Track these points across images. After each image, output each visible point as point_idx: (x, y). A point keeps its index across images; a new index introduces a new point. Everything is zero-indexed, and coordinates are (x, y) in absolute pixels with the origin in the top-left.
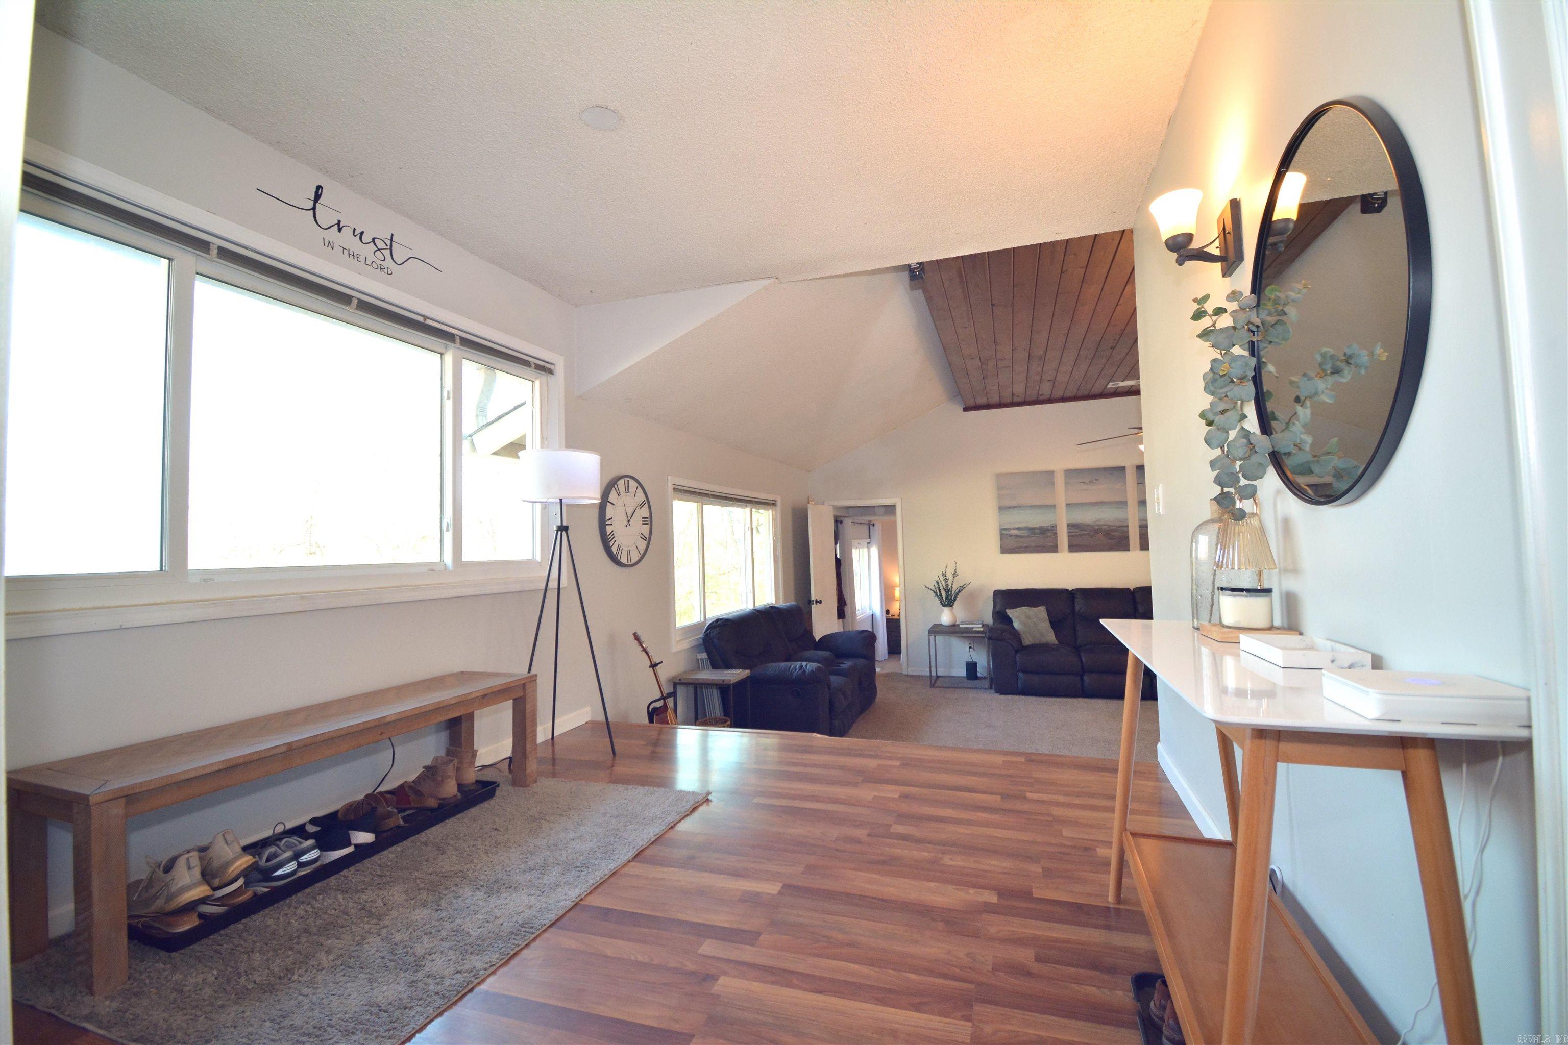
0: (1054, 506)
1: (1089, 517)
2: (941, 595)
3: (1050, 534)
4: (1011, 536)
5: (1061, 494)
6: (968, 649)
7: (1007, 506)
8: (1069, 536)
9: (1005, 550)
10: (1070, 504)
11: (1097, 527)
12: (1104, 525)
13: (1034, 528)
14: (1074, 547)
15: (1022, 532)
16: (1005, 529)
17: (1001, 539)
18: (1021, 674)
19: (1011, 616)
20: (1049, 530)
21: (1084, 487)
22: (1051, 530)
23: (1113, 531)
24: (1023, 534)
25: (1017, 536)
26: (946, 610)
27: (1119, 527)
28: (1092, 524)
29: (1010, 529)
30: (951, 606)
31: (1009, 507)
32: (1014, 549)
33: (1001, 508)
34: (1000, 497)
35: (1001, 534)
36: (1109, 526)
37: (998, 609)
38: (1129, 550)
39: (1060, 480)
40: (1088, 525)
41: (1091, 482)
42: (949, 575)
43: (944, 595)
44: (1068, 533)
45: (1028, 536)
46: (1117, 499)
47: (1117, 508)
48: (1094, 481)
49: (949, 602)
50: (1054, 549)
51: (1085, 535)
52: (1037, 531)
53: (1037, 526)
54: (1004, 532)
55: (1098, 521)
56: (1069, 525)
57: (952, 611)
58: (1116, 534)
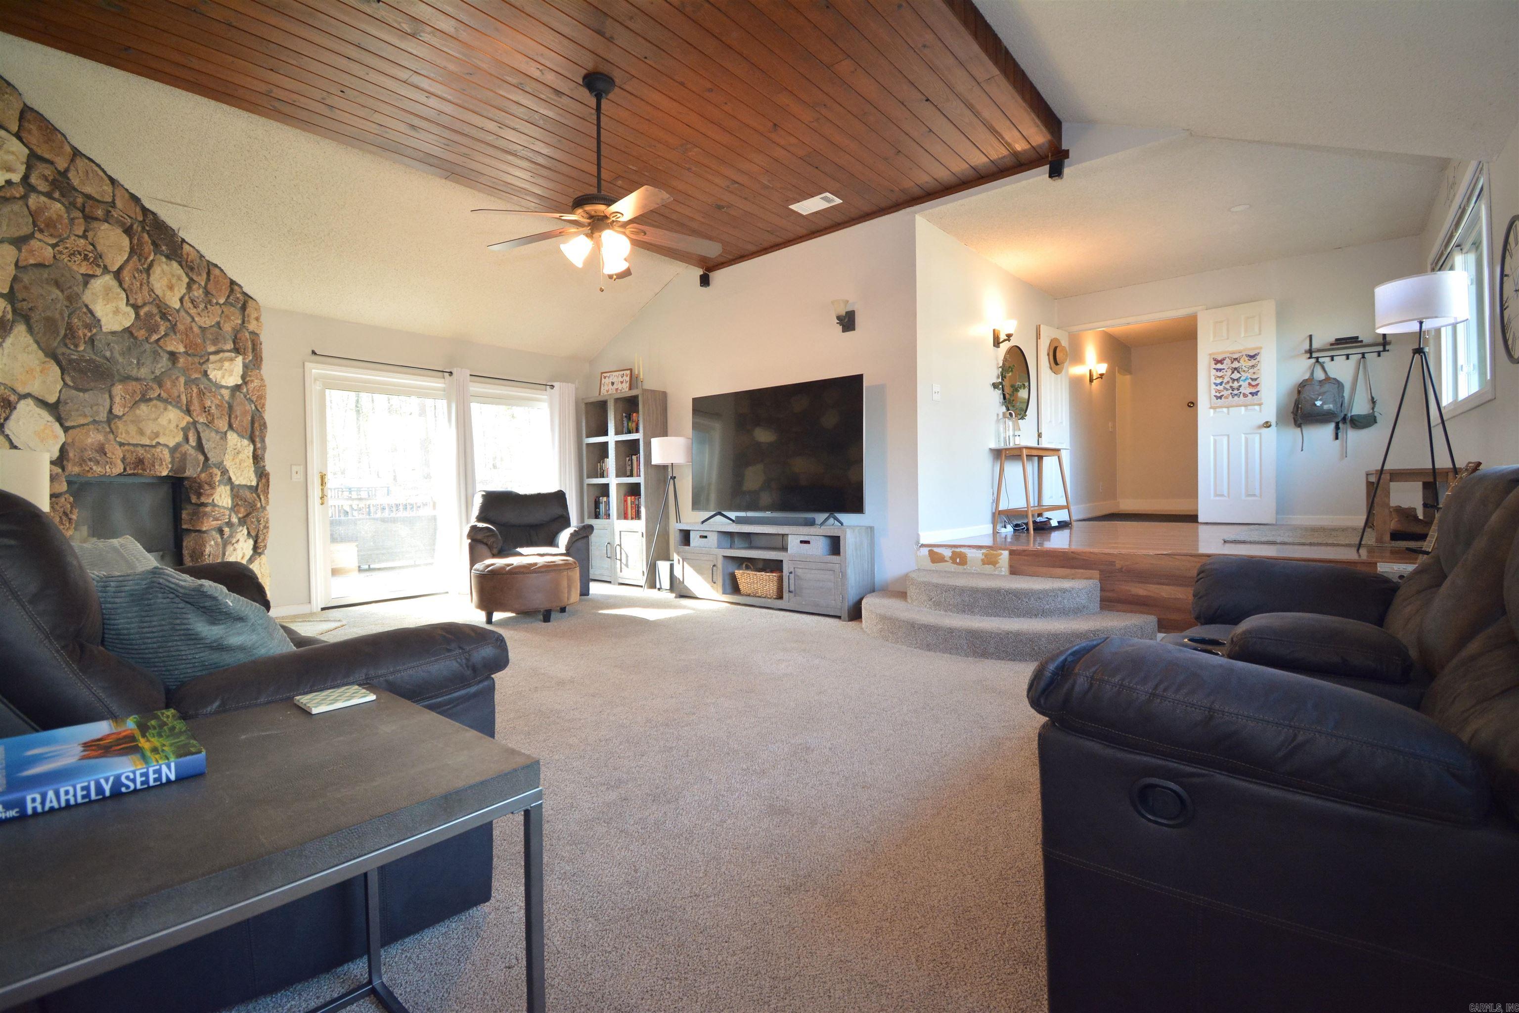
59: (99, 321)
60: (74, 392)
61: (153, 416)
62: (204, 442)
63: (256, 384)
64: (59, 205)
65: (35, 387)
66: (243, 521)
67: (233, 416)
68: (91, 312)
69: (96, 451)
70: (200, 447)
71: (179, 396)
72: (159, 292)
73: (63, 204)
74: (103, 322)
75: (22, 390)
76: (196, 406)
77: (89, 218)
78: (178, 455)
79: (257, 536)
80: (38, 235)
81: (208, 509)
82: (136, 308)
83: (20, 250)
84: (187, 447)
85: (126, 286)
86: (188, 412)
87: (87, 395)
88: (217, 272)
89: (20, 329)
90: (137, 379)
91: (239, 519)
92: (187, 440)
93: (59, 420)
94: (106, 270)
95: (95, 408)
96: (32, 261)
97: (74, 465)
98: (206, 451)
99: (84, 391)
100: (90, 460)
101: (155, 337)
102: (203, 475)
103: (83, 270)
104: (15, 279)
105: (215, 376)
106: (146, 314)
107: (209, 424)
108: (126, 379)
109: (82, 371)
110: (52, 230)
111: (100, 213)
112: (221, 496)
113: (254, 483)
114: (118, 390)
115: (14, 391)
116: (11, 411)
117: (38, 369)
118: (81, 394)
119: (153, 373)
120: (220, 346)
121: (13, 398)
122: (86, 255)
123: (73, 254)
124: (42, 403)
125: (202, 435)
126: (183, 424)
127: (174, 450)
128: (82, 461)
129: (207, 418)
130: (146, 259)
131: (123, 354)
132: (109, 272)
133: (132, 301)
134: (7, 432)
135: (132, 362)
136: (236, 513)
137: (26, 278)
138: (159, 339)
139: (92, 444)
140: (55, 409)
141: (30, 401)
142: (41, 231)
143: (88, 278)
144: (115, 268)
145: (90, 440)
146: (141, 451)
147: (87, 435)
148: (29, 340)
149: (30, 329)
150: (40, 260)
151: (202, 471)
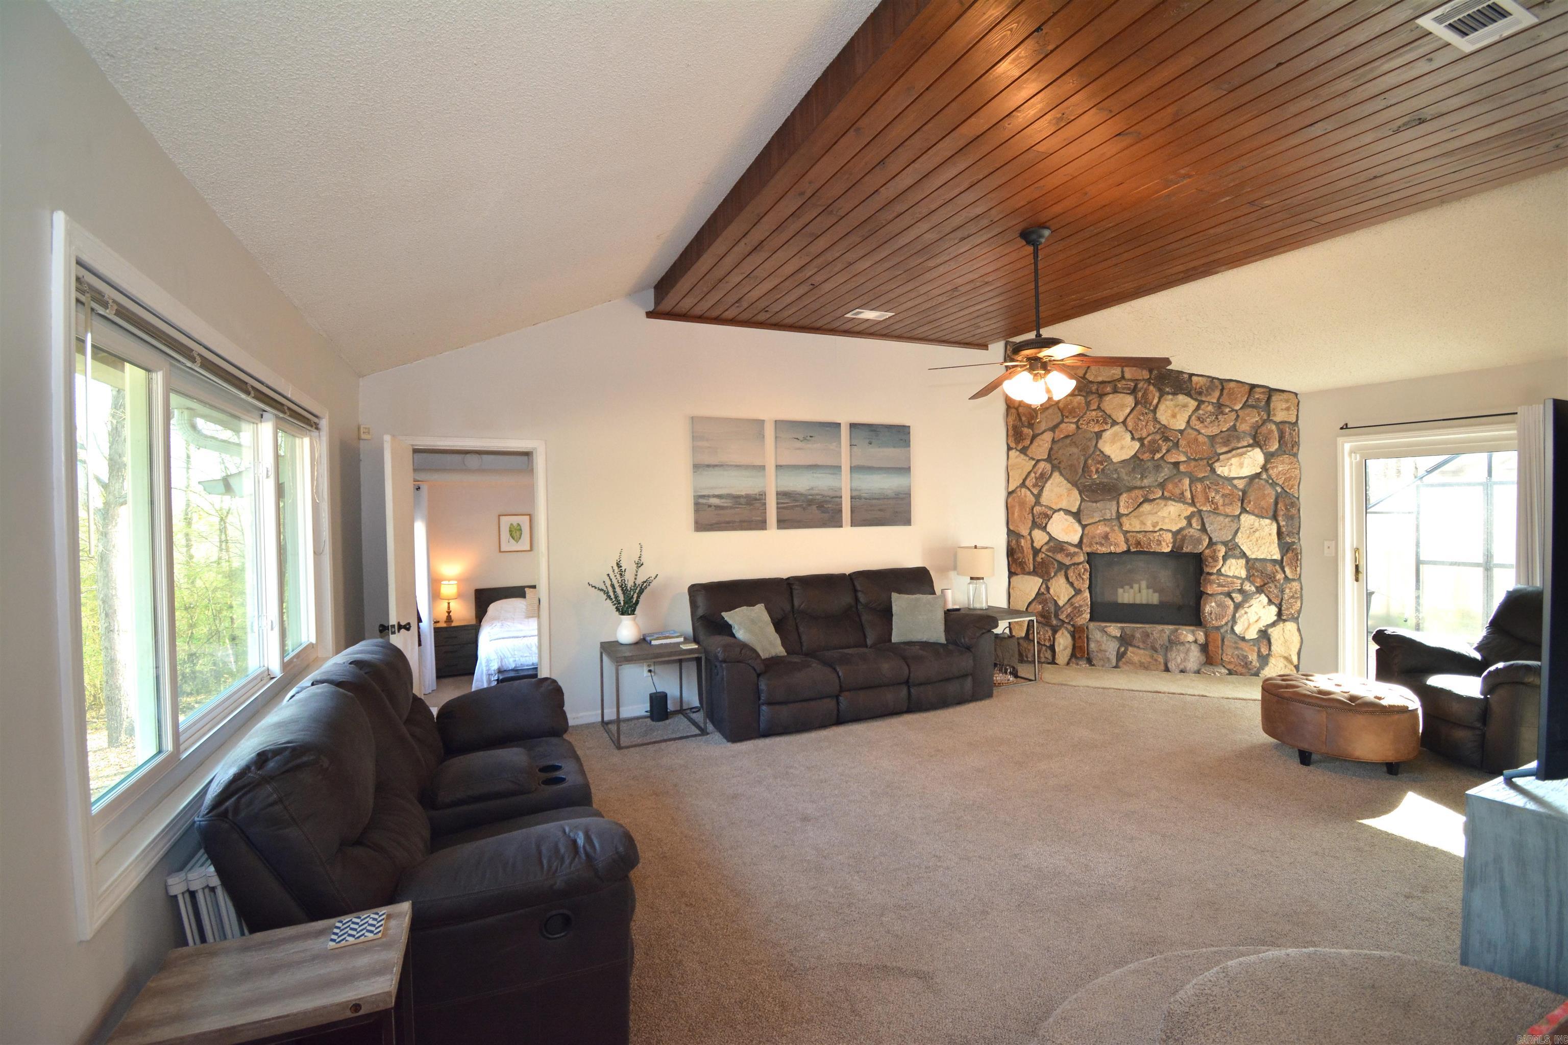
0: (763, 468)
1: (801, 483)
2: (616, 597)
3: (757, 505)
4: (710, 506)
5: (770, 454)
6: (646, 673)
7: (706, 463)
8: (778, 508)
9: (701, 526)
10: (781, 466)
11: (811, 497)
12: (817, 495)
13: (739, 497)
14: (784, 523)
15: (723, 501)
16: (703, 497)
17: (697, 511)
18: (764, 708)
19: (730, 622)
20: (756, 499)
21: (798, 444)
22: (759, 500)
23: (827, 502)
24: (726, 505)
25: (718, 507)
26: (627, 620)
27: (833, 498)
28: (805, 493)
29: (709, 496)
30: (633, 613)
31: (708, 466)
32: (711, 525)
33: (697, 467)
34: (695, 450)
35: (697, 504)
36: (823, 496)
37: (700, 612)
38: (841, 526)
39: (769, 432)
40: (801, 494)
41: (805, 439)
42: (629, 566)
43: (621, 598)
44: (778, 503)
45: (731, 508)
46: (829, 462)
47: (831, 474)
48: (809, 438)
49: (627, 607)
50: (761, 525)
51: (797, 506)
52: (742, 501)
53: (743, 493)
54: (702, 501)
55: (812, 489)
56: (778, 494)
57: (634, 619)
58: (830, 506)
59: (1109, 457)
60: (1090, 504)
61: (1155, 511)
62: (1207, 526)
63: (1280, 469)
64: (1079, 397)
65: (1064, 505)
66: (1260, 590)
67: (1246, 501)
68: (1102, 452)
69: (1103, 538)
70: (1204, 529)
71: (1182, 493)
72: (1164, 422)
73: (1083, 396)
74: (1112, 457)
75: (1055, 507)
76: (1200, 499)
77: (1101, 396)
78: (1179, 537)
79: (1280, 604)
80: (1066, 420)
81: (1213, 577)
82: (1141, 440)
83: (1054, 433)
84: (1192, 531)
85: (1130, 428)
86: (1193, 504)
87: (1098, 504)
88: (1232, 385)
89: (1056, 475)
90: (1141, 488)
91: (1257, 588)
92: (1190, 524)
93: (1079, 521)
94: (1114, 423)
95: (1103, 511)
96: (1062, 436)
97: (1086, 547)
98: (1209, 532)
99: (1096, 502)
100: (1097, 543)
101: (1158, 456)
102: (1207, 551)
103: (1096, 430)
104: (1051, 449)
105: (1222, 472)
106: (1149, 442)
107: (1215, 512)
108: (1131, 489)
109: (1093, 491)
110: (1073, 414)
111: (1109, 389)
112: (1230, 567)
113: (1277, 556)
114: (1124, 498)
115: (1051, 508)
116: (1049, 519)
117: (1066, 494)
118: (1094, 504)
119: (1157, 481)
120: (1233, 445)
121: (1049, 513)
122: (1097, 420)
123: (1089, 423)
124: (1068, 512)
125: (1205, 520)
126: (1188, 513)
127: (1175, 534)
128: (1091, 545)
129: (1211, 506)
130: (1151, 404)
131: (1129, 474)
132: (1118, 424)
133: (1137, 436)
134: (1048, 530)
135: (1136, 477)
136: (1252, 583)
137: (1055, 447)
138: (1162, 457)
139: (1100, 534)
140: (1077, 516)
141: (1062, 513)
142: (1067, 417)
143: (1099, 435)
144: (1121, 420)
145: (1098, 531)
146: (1140, 536)
147: (1097, 528)
148: (1062, 479)
149: (1061, 474)
150: (1066, 434)
151: (1206, 548)
